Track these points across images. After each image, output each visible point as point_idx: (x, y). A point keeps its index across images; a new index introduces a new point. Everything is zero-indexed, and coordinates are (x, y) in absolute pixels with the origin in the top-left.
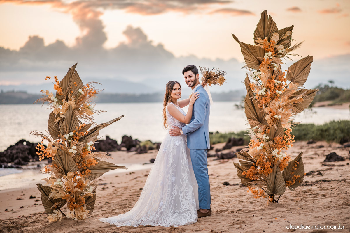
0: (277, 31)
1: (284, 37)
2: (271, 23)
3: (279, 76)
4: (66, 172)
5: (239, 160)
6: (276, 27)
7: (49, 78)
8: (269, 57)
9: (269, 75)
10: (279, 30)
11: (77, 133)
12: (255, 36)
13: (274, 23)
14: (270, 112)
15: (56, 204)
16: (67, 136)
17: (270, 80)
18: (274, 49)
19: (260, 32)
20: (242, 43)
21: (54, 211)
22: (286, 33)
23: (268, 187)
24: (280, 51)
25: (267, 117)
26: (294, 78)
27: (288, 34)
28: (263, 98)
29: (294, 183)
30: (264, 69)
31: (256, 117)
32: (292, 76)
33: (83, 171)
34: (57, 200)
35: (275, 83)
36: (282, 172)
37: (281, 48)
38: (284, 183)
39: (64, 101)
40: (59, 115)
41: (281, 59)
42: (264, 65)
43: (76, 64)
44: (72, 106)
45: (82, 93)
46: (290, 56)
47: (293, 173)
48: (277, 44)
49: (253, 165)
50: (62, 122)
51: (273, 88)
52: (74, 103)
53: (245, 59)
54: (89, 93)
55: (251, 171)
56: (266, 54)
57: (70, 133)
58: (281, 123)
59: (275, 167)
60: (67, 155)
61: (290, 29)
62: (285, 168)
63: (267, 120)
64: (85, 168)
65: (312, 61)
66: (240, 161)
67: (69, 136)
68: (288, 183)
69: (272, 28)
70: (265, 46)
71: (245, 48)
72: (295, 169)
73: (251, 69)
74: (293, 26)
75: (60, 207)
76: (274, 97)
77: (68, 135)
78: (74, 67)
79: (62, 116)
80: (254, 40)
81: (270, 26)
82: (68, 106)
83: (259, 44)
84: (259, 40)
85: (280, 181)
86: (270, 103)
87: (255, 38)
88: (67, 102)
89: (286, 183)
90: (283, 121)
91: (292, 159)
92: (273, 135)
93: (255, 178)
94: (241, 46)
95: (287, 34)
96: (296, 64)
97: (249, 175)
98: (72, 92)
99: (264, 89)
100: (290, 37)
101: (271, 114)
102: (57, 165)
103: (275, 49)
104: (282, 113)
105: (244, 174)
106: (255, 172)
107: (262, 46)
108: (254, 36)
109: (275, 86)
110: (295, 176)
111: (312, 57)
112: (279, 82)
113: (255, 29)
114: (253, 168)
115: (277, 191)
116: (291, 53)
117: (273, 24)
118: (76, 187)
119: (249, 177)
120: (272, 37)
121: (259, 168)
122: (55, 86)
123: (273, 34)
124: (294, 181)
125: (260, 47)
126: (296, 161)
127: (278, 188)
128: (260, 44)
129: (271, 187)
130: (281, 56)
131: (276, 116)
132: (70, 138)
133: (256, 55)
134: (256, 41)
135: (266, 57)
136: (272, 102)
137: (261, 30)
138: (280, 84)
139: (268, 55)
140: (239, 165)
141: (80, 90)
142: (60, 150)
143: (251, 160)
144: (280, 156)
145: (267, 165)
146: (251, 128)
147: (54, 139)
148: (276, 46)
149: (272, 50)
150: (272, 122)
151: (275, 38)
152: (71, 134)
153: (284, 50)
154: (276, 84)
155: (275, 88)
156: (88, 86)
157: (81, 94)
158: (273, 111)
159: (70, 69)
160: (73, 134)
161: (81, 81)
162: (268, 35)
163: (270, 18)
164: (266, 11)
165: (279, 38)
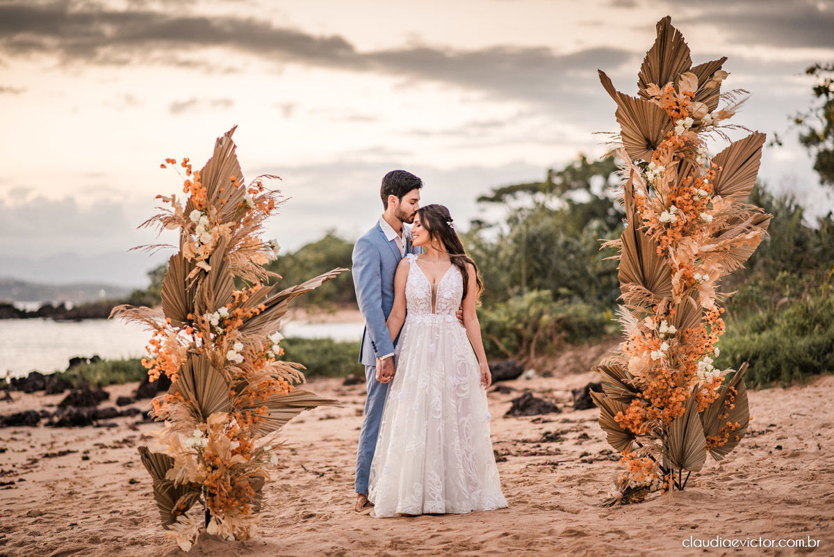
0: (689, 68)
1: (709, 85)
2: (678, 49)
4: (202, 413)
6: (688, 57)
7: (173, 162)
10: (694, 65)
12: (642, 80)
13: (686, 48)
14: (681, 266)
15: (184, 499)
16: (214, 319)
19: (652, 67)
20: (619, 93)
21: (179, 517)
22: (716, 74)
25: (675, 279)
26: (721, 187)
28: (669, 231)
29: (726, 441)
30: (666, 160)
31: (640, 277)
32: (716, 181)
35: (694, 195)
37: (700, 111)
38: (703, 442)
40: (194, 261)
42: (665, 152)
43: (234, 128)
44: (227, 238)
45: (252, 204)
47: (725, 417)
48: (694, 100)
50: (203, 281)
52: (230, 230)
53: (622, 133)
55: (634, 413)
56: (680, 122)
57: (219, 310)
60: (211, 368)
61: (721, 65)
65: (763, 146)
67: (219, 318)
68: (713, 442)
69: (678, 59)
72: (732, 406)
74: (724, 59)
76: (690, 230)
77: (217, 316)
78: (229, 134)
79: (201, 266)
80: (638, 89)
81: (675, 57)
82: (217, 239)
83: (651, 98)
84: (653, 90)
85: (696, 436)
86: (679, 244)
87: (643, 84)
89: (707, 440)
90: (703, 290)
94: (616, 101)
95: (718, 77)
97: (631, 422)
98: (224, 201)
101: (682, 270)
102: (182, 395)
105: (619, 419)
106: (644, 413)
107: (661, 105)
109: (694, 203)
110: (729, 423)
112: (702, 192)
113: (643, 60)
114: (638, 405)
115: (688, 461)
117: (682, 50)
118: (234, 453)
119: (629, 427)
120: (681, 83)
123: (682, 76)
124: (727, 435)
125: (656, 107)
126: (733, 388)
127: (690, 454)
128: (654, 98)
129: (676, 451)
131: (698, 277)
132: (221, 322)
133: (643, 125)
134: (646, 90)
135: (679, 130)
136: (683, 241)
137: (655, 65)
139: (684, 125)
141: (249, 198)
142: (197, 355)
144: (707, 373)
145: (676, 397)
150: (682, 290)
151: (689, 84)
152: (224, 311)
153: (715, 115)
154: (696, 198)
156: (260, 189)
157: (248, 208)
159: (219, 141)
160: (228, 311)
161: (240, 175)
162: (667, 79)
163: (679, 35)
164: (668, 19)
165: (699, 86)
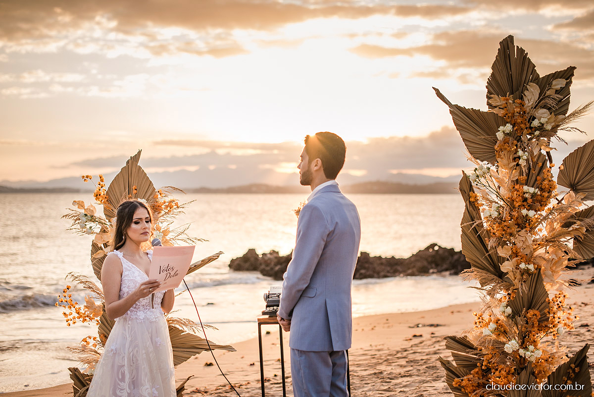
0: (536, 79)
1: (548, 93)
2: (523, 64)
5: (452, 353)
6: (534, 71)
7: (90, 178)
8: (506, 134)
10: (540, 76)
12: (489, 92)
14: (515, 254)
17: (514, 185)
19: (500, 82)
20: (456, 106)
22: (554, 82)
24: (536, 123)
25: (507, 267)
26: (578, 182)
28: (496, 225)
30: (505, 161)
31: (491, 264)
35: (524, 193)
37: (543, 117)
43: (139, 153)
48: (535, 107)
49: (476, 365)
51: (519, 203)
53: (464, 140)
55: (470, 380)
56: (501, 128)
58: (542, 280)
61: (567, 74)
62: (548, 379)
63: (507, 273)
66: (454, 355)
69: (525, 72)
70: (507, 112)
71: (463, 116)
74: (573, 68)
76: (524, 224)
78: (136, 158)
80: (485, 99)
81: (522, 70)
83: (495, 107)
84: (498, 100)
86: (517, 235)
87: (489, 95)
91: (562, 361)
92: (524, 304)
94: (451, 112)
95: (555, 85)
96: (580, 152)
97: (466, 387)
103: (534, 118)
104: (544, 259)
105: (457, 384)
106: (481, 381)
107: (500, 112)
108: (486, 91)
109: (525, 200)
112: (532, 190)
113: (489, 76)
114: (478, 373)
116: (566, 126)
117: (526, 64)
120: (526, 93)
123: (528, 87)
125: (496, 115)
126: (573, 365)
128: (498, 108)
130: (538, 133)
134: (491, 101)
135: (500, 135)
136: (520, 233)
137: (502, 80)
138: (533, 195)
139: (504, 132)
140: (450, 363)
143: (474, 355)
144: (527, 353)
146: (480, 286)
148: (534, 113)
150: (518, 276)
151: (532, 94)
153: (545, 120)
154: (527, 195)
155: (525, 203)
158: (520, 254)
161: (150, 185)
162: (518, 90)
163: (521, 51)
164: (511, 38)
165: (540, 95)
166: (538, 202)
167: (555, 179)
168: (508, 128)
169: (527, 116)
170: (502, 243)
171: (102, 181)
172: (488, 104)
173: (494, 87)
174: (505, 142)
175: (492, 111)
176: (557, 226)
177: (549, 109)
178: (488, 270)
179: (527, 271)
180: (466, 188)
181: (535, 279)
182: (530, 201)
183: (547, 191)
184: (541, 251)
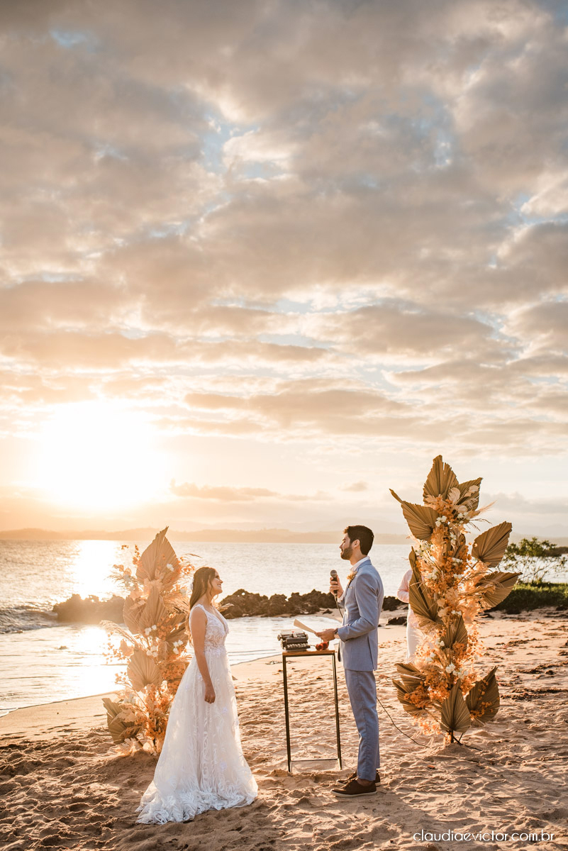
0: (457, 485)
1: (466, 495)
2: (449, 474)
3: (460, 552)
4: (146, 682)
5: (402, 675)
6: (455, 479)
7: (127, 547)
8: (442, 523)
9: (445, 549)
10: (460, 483)
11: (162, 627)
13: (453, 473)
14: (447, 605)
15: (129, 729)
16: (148, 631)
17: (445, 557)
18: (452, 511)
19: (432, 486)
20: (405, 502)
21: (126, 740)
22: (470, 488)
23: (444, 719)
24: (460, 516)
25: (442, 613)
26: (484, 554)
27: (473, 489)
28: (435, 584)
30: (438, 541)
32: (480, 551)
33: (170, 681)
34: (132, 724)
35: (453, 562)
36: (465, 697)
37: (462, 510)
38: (468, 715)
39: (146, 580)
40: (138, 600)
41: (465, 526)
42: (437, 535)
43: (167, 528)
45: (172, 569)
46: (474, 522)
47: (480, 700)
48: (458, 504)
49: (419, 684)
50: (142, 611)
51: (450, 570)
52: (161, 584)
53: (409, 525)
54: (185, 570)
55: (416, 694)
56: (439, 519)
57: (152, 627)
58: (463, 622)
59: (454, 689)
61: (478, 482)
62: (470, 692)
63: (441, 618)
64: (172, 678)
65: (511, 530)
66: (404, 679)
68: (475, 715)
69: (450, 480)
70: (438, 507)
71: (409, 509)
72: (483, 693)
73: (418, 540)
74: (481, 479)
75: (136, 734)
76: (452, 584)
77: (150, 630)
78: (164, 532)
79: (142, 603)
80: (423, 498)
81: (448, 478)
82: (152, 588)
83: (430, 503)
84: (431, 498)
85: (463, 710)
86: (447, 592)
87: (426, 495)
88: (150, 583)
89: (471, 714)
91: (479, 678)
92: (452, 639)
93: (424, 704)
94: (402, 506)
95: (471, 490)
96: (486, 534)
97: (414, 699)
98: (160, 568)
99: (436, 570)
100: (476, 495)
101: (447, 608)
103: (454, 511)
104: (465, 607)
105: (408, 697)
106: (424, 695)
107: (434, 507)
108: (423, 492)
109: (453, 567)
110: (483, 703)
111: (509, 525)
112: (458, 561)
113: (425, 481)
114: (420, 689)
115: (458, 725)
116: (476, 517)
117: (451, 475)
119: (414, 703)
120: (450, 494)
121: (430, 689)
122: (134, 558)
123: (452, 490)
124: (483, 712)
125: (432, 509)
126: (485, 681)
127: (460, 721)
128: (432, 504)
129: (449, 719)
130: (462, 522)
131: (454, 612)
132: (152, 633)
133: (425, 519)
134: (426, 499)
135: (438, 524)
136: (449, 590)
137: (434, 485)
138: (460, 563)
139: (441, 521)
140: (399, 683)
141: (169, 566)
142: (137, 651)
143: (418, 676)
144: (459, 673)
147: (133, 634)
148: (456, 508)
149: (448, 513)
150: (449, 620)
151: (455, 495)
153: (466, 514)
154: (455, 564)
155: (453, 570)
156: (182, 560)
157: (170, 571)
158: (450, 604)
159: (157, 536)
160: (157, 627)
161: (174, 552)
162: (444, 492)
163: (447, 466)
164: (440, 457)
165: (461, 496)
166: (461, 568)
167: (469, 552)
168: (444, 519)
169: (452, 510)
170: (439, 597)
171: (137, 549)
172: (426, 502)
173: (428, 490)
174: (440, 528)
175: (427, 506)
176: (471, 584)
177: (468, 507)
178: (426, 616)
179: (456, 616)
180: (413, 558)
181: (459, 622)
182: (457, 568)
183: (464, 558)
184: (462, 602)
